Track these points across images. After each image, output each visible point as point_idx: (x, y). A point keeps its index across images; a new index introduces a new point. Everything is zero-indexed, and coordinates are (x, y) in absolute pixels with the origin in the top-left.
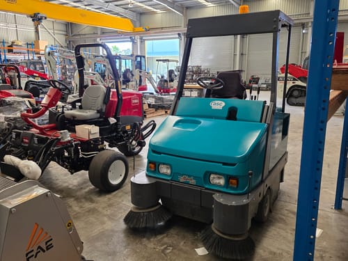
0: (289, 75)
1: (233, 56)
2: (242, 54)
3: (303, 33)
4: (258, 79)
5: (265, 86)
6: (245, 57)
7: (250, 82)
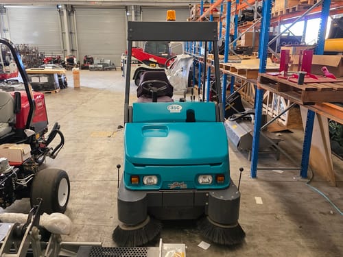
0: (133, 58)
1: (61, 34)
2: (71, 33)
3: (128, 16)
4: (92, 59)
5: (101, 66)
6: (75, 36)
7: (85, 62)
